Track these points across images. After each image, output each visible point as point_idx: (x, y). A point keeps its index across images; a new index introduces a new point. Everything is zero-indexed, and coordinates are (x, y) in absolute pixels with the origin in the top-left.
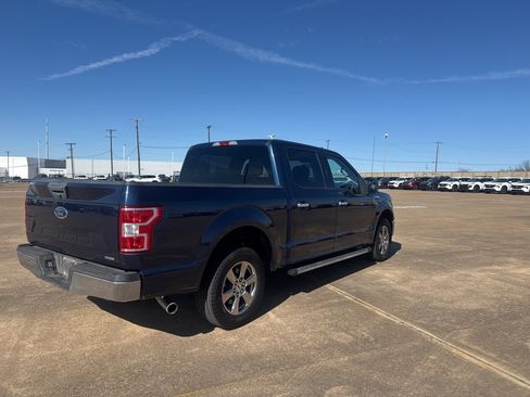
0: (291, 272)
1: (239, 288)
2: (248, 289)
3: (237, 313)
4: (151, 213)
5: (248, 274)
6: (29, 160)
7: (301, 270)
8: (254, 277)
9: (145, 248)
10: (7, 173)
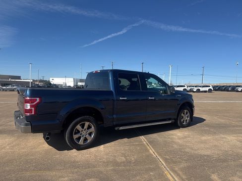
0: (116, 129)
1: (84, 133)
2: (90, 134)
3: (82, 143)
4: (36, 100)
5: (89, 127)
6: (74, 79)
7: (121, 128)
8: (93, 129)
9: (33, 113)
10: (66, 84)
